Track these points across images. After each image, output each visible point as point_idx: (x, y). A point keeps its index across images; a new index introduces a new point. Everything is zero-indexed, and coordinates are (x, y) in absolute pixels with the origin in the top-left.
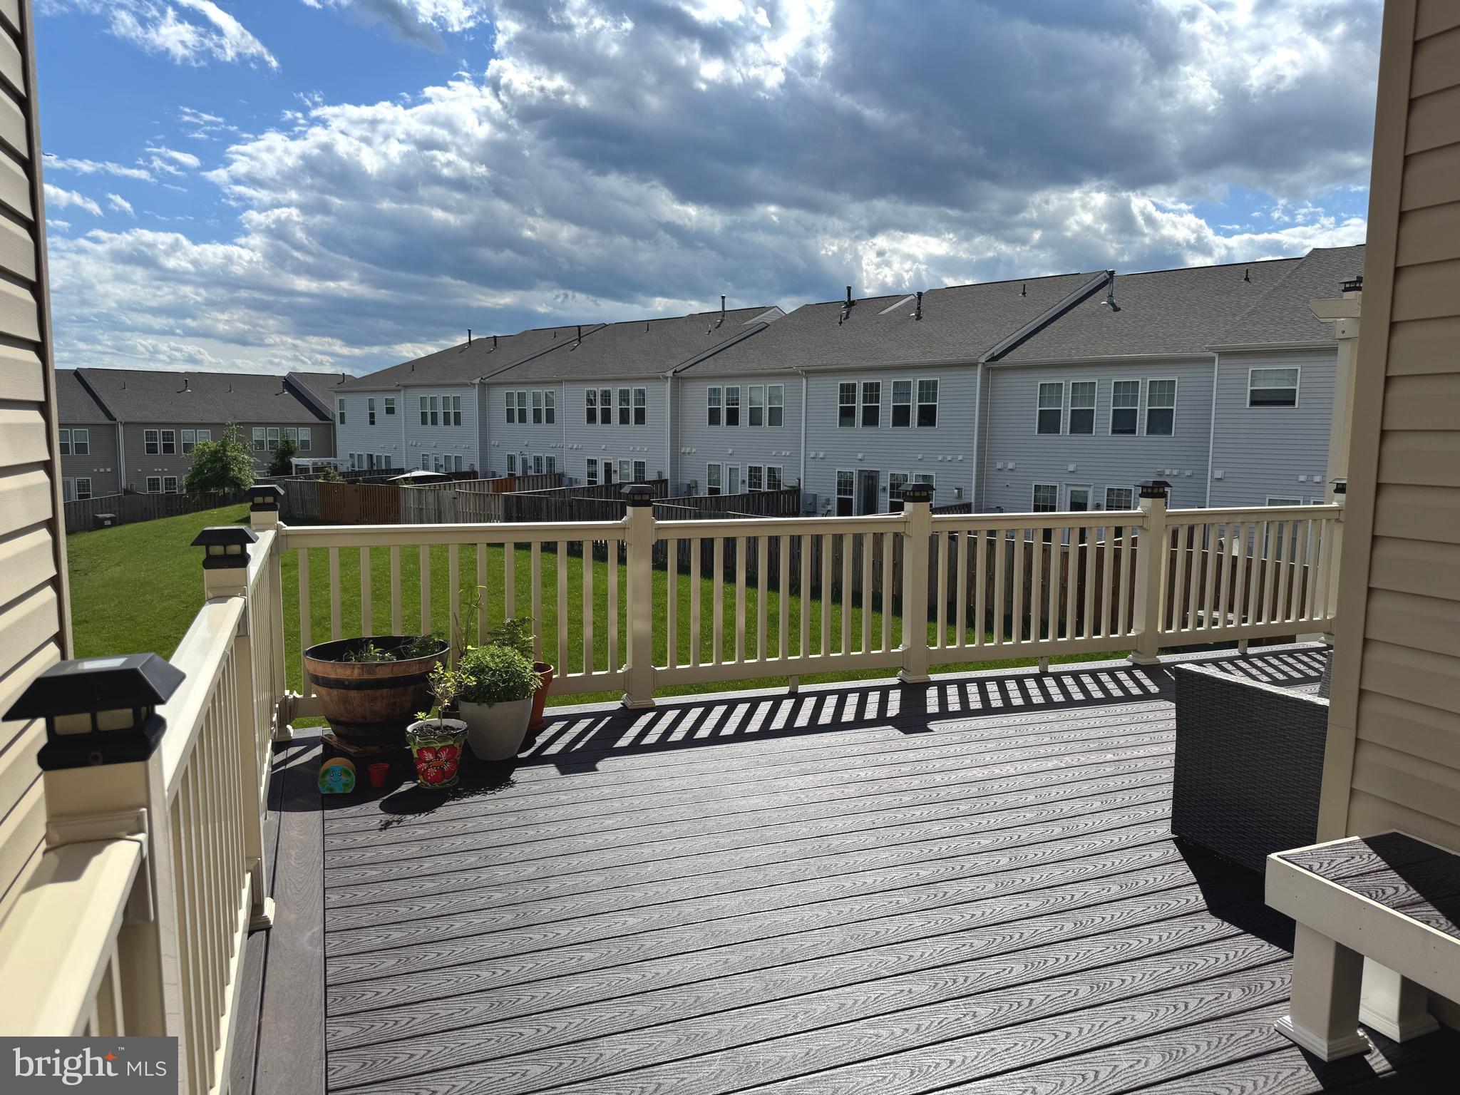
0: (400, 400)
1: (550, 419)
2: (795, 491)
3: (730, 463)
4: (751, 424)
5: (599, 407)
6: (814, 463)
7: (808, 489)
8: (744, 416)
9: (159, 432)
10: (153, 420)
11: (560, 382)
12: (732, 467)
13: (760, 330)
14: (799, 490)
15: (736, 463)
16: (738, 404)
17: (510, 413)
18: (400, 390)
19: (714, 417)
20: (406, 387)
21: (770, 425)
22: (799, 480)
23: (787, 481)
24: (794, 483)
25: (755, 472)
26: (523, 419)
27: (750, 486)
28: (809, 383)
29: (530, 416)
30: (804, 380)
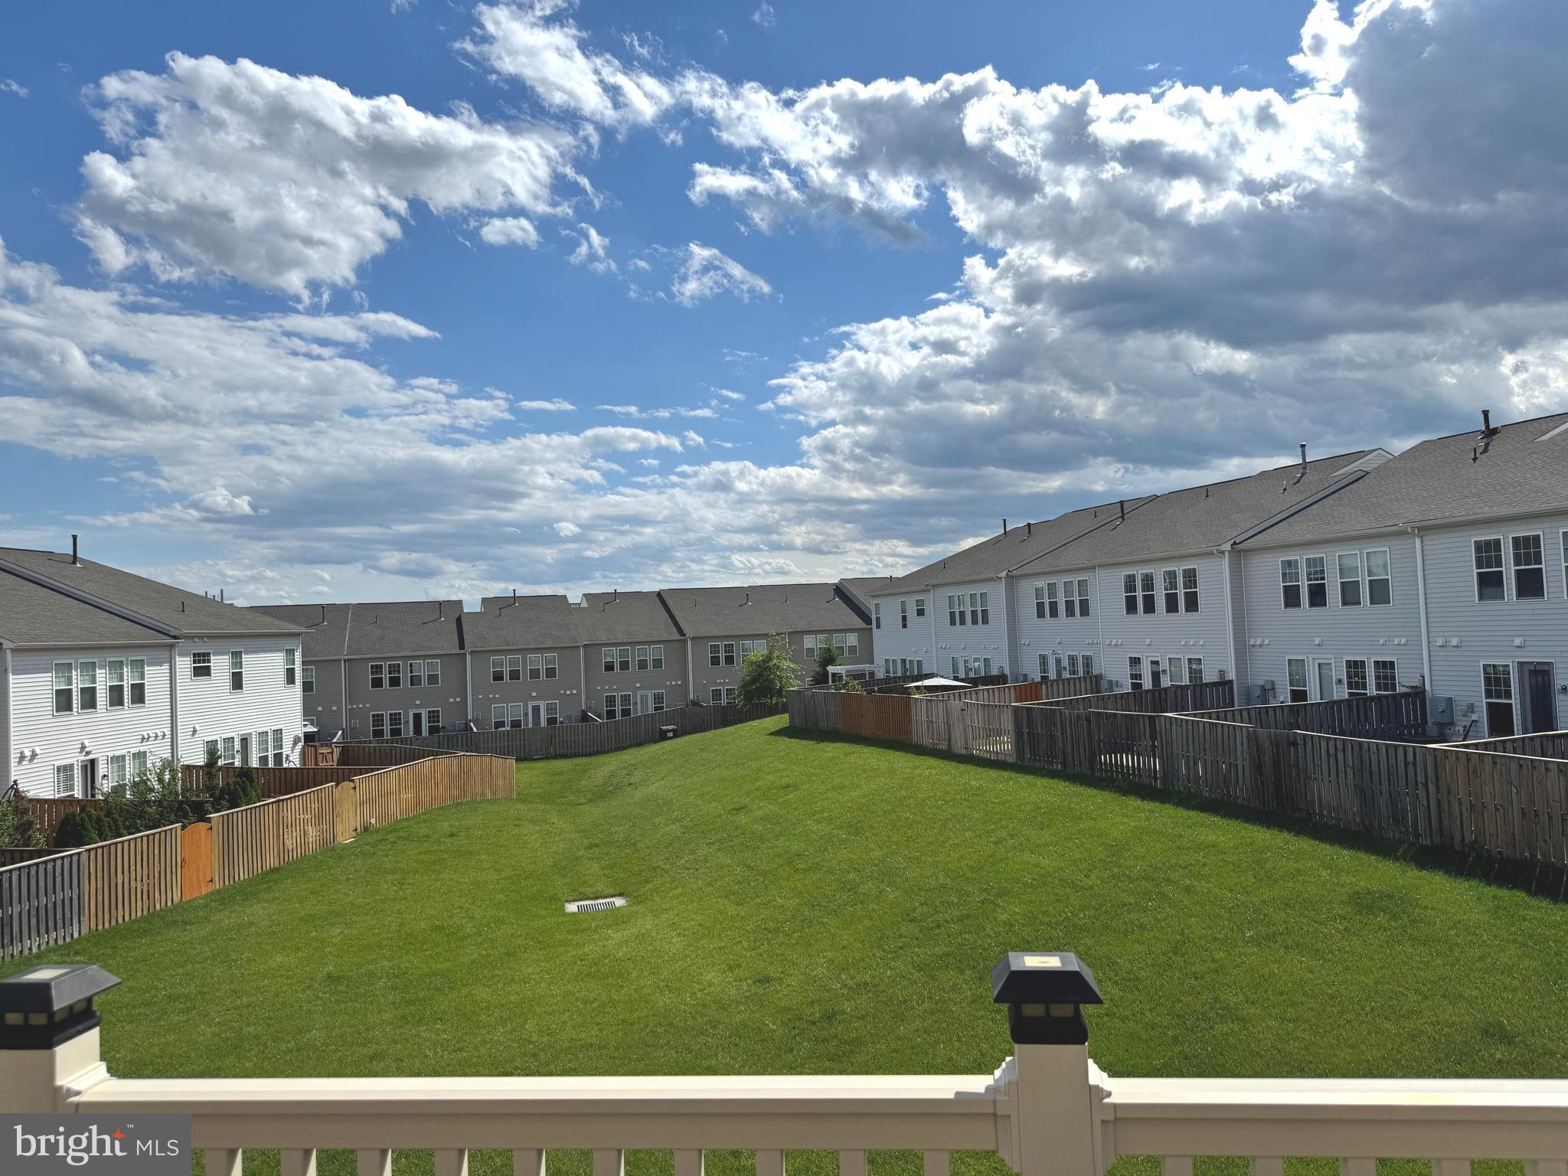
0: (930, 600)
1: (1085, 612)
2: (1417, 694)
3: (1319, 656)
4: (1345, 603)
5: (1139, 594)
6: (1443, 654)
7: (1438, 689)
8: (1334, 594)
9: (722, 644)
10: (716, 634)
11: (1094, 568)
12: (1320, 661)
13: (1357, 480)
14: (1424, 691)
15: (1329, 656)
16: (1323, 579)
17: (1040, 607)
18: (929, 591)
19: (1291, 597)
20: (935, 586)
21: (1372, 603)
22: (1423, 677)
23: (1405, 680)
24: (1415, 682)
25: (1356, 668)
26: (1054, 613)
27: (1350, 686)
28: (1425, 543)
29: (1062, 609)
30: (1418, 541)
